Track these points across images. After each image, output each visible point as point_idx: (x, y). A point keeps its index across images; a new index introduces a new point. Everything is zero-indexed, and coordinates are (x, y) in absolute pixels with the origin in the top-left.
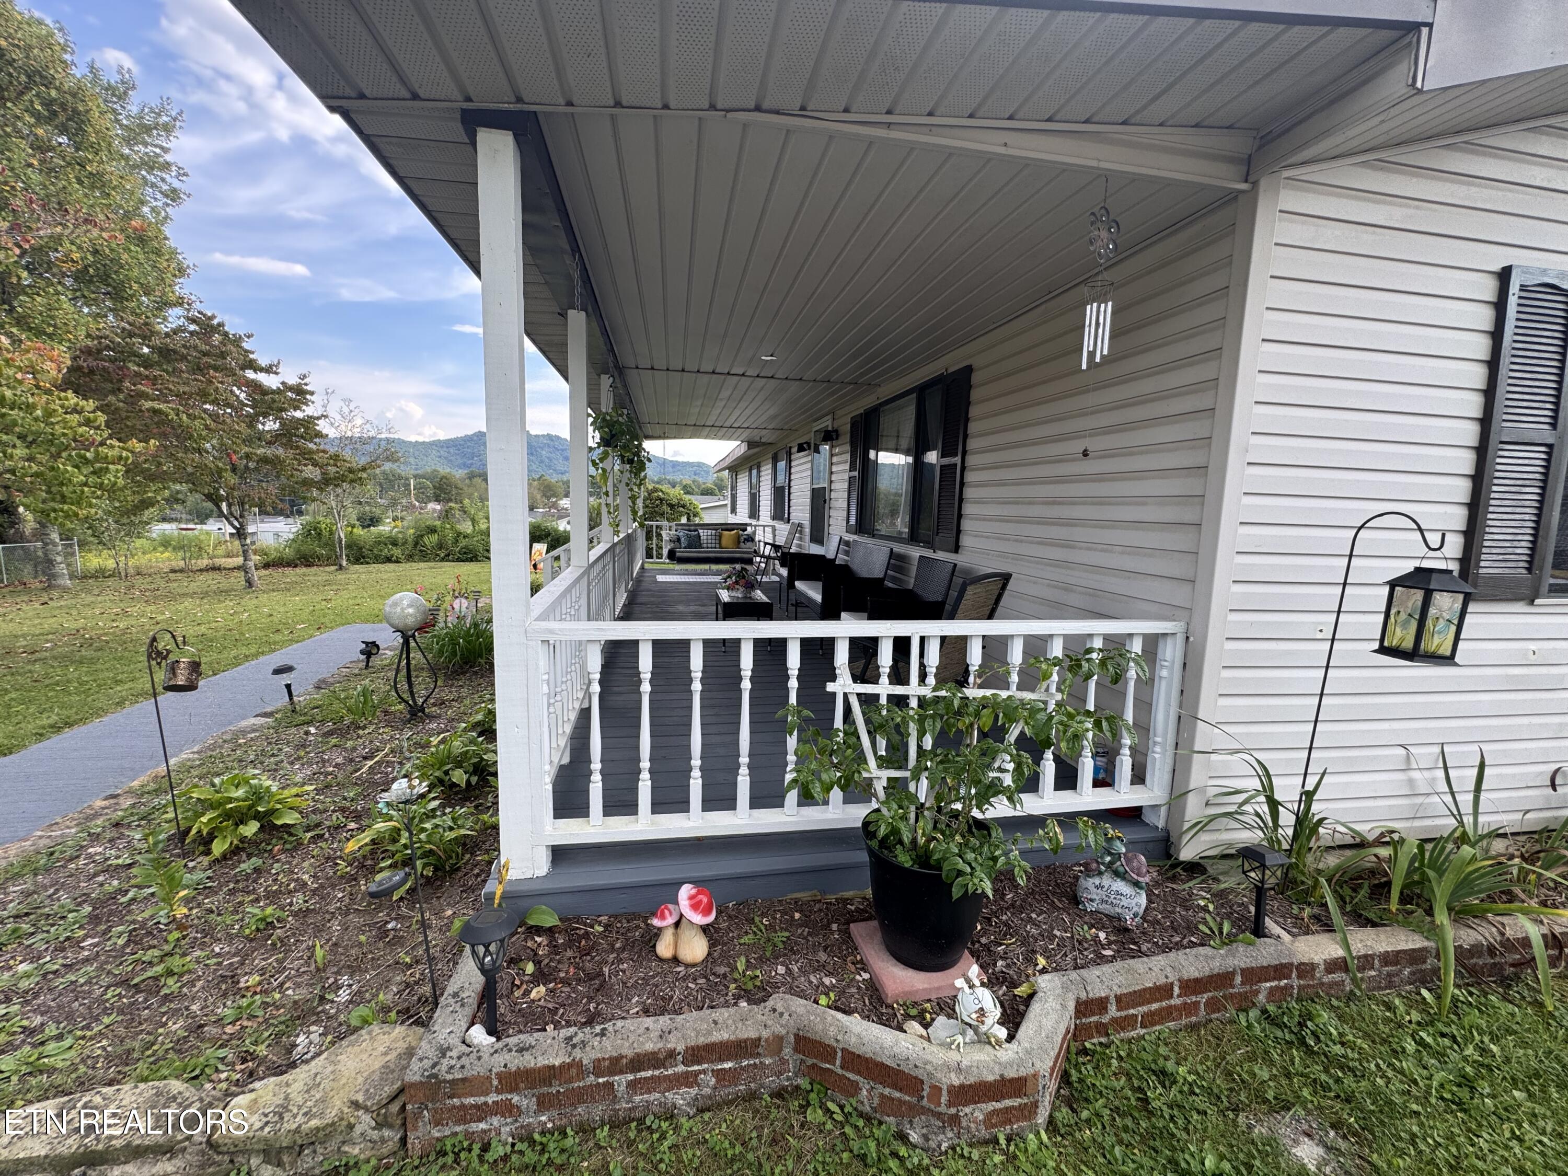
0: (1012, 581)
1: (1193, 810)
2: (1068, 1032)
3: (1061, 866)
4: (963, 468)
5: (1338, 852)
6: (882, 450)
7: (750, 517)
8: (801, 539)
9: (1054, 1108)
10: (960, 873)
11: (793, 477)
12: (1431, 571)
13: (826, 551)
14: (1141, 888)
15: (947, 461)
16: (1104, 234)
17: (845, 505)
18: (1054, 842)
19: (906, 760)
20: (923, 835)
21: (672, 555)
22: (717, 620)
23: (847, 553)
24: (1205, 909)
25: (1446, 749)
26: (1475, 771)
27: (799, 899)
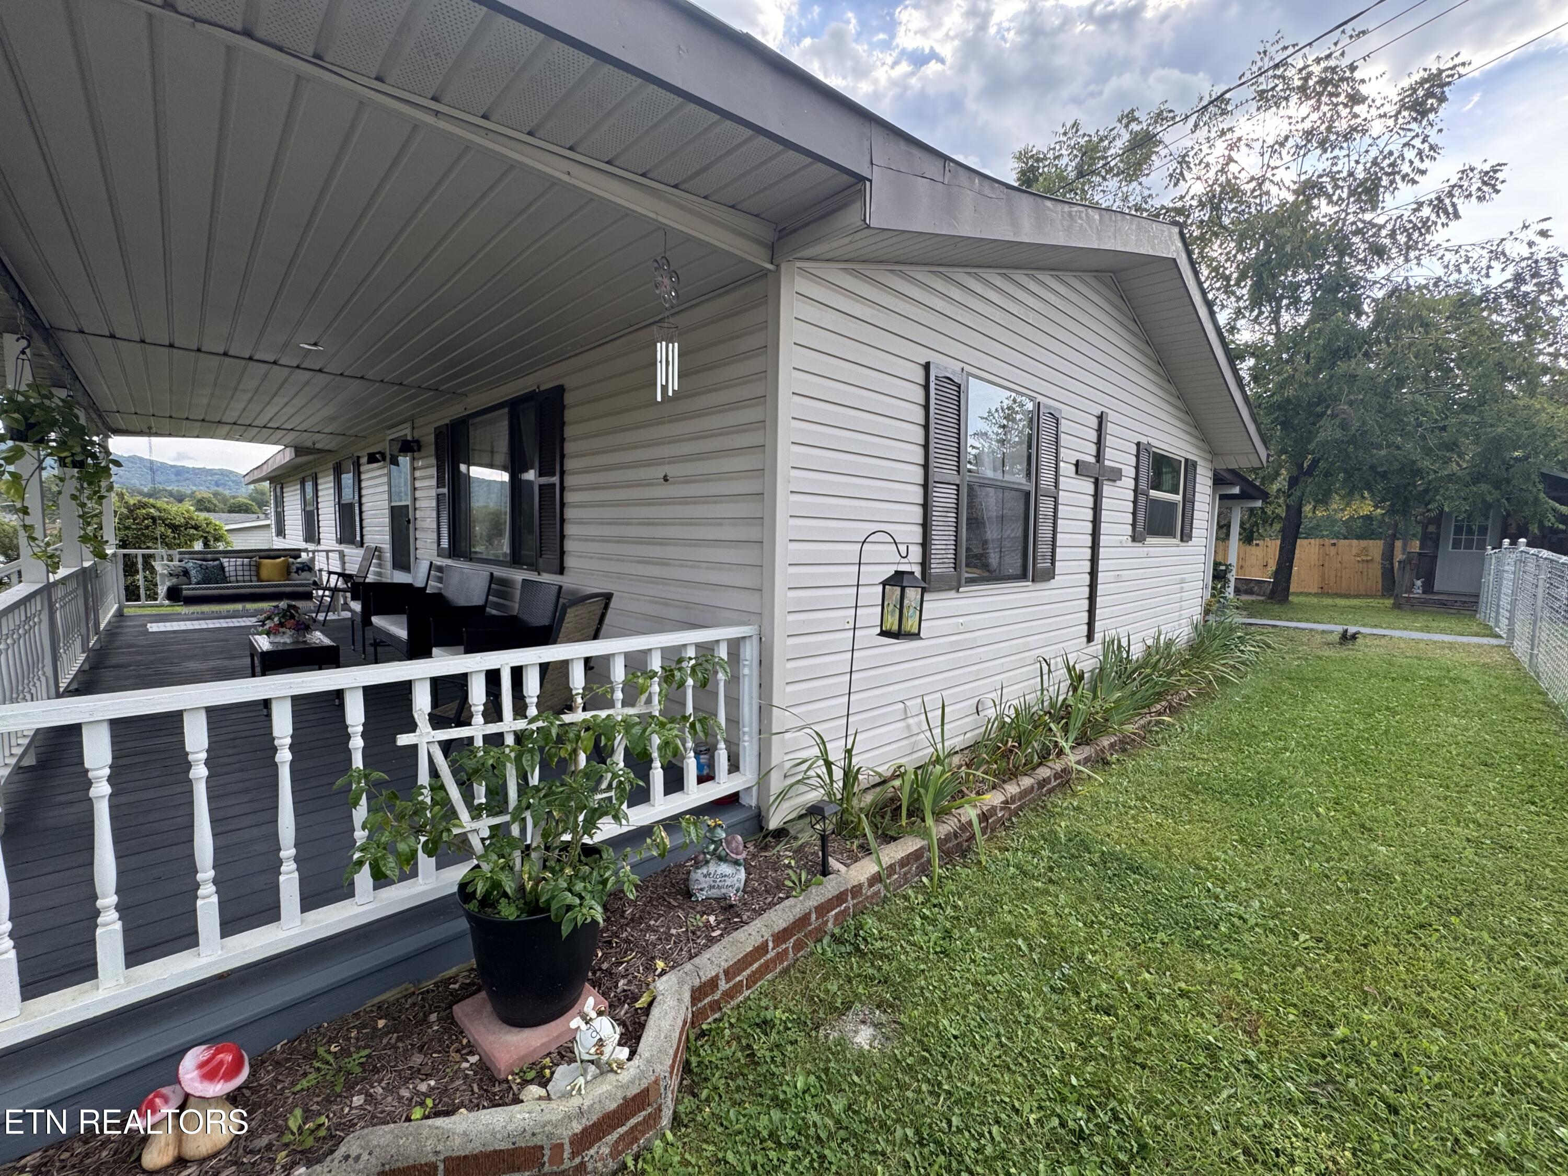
0: (614, 600)
1: (776, 784)
2: (685, 1022)
3: (675, 866)
4: (562, 489)
5: (873, 790)
6: (474, 465)
7: (306, 541)
8: (380, 566)
9: (678, 1102)
10: (569, 908)
11: (364, 492)
12: (903, 573)
13: (414, 578)
14: (740, 865)
15: (545, 480)
16: (666, 281)
17: (435, 526)
18: (661, 847)
19: (506, 802)
20: (529, 879)
21: (174, 595)
22: (254, 675)
23: (440, 580)
24: (789, 866)
25: (926, 699)
26: (940, 711)
27: (383, 1002)
